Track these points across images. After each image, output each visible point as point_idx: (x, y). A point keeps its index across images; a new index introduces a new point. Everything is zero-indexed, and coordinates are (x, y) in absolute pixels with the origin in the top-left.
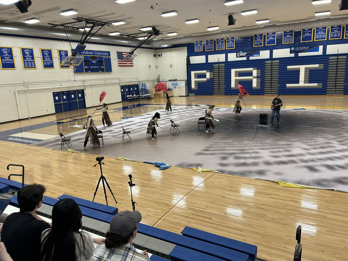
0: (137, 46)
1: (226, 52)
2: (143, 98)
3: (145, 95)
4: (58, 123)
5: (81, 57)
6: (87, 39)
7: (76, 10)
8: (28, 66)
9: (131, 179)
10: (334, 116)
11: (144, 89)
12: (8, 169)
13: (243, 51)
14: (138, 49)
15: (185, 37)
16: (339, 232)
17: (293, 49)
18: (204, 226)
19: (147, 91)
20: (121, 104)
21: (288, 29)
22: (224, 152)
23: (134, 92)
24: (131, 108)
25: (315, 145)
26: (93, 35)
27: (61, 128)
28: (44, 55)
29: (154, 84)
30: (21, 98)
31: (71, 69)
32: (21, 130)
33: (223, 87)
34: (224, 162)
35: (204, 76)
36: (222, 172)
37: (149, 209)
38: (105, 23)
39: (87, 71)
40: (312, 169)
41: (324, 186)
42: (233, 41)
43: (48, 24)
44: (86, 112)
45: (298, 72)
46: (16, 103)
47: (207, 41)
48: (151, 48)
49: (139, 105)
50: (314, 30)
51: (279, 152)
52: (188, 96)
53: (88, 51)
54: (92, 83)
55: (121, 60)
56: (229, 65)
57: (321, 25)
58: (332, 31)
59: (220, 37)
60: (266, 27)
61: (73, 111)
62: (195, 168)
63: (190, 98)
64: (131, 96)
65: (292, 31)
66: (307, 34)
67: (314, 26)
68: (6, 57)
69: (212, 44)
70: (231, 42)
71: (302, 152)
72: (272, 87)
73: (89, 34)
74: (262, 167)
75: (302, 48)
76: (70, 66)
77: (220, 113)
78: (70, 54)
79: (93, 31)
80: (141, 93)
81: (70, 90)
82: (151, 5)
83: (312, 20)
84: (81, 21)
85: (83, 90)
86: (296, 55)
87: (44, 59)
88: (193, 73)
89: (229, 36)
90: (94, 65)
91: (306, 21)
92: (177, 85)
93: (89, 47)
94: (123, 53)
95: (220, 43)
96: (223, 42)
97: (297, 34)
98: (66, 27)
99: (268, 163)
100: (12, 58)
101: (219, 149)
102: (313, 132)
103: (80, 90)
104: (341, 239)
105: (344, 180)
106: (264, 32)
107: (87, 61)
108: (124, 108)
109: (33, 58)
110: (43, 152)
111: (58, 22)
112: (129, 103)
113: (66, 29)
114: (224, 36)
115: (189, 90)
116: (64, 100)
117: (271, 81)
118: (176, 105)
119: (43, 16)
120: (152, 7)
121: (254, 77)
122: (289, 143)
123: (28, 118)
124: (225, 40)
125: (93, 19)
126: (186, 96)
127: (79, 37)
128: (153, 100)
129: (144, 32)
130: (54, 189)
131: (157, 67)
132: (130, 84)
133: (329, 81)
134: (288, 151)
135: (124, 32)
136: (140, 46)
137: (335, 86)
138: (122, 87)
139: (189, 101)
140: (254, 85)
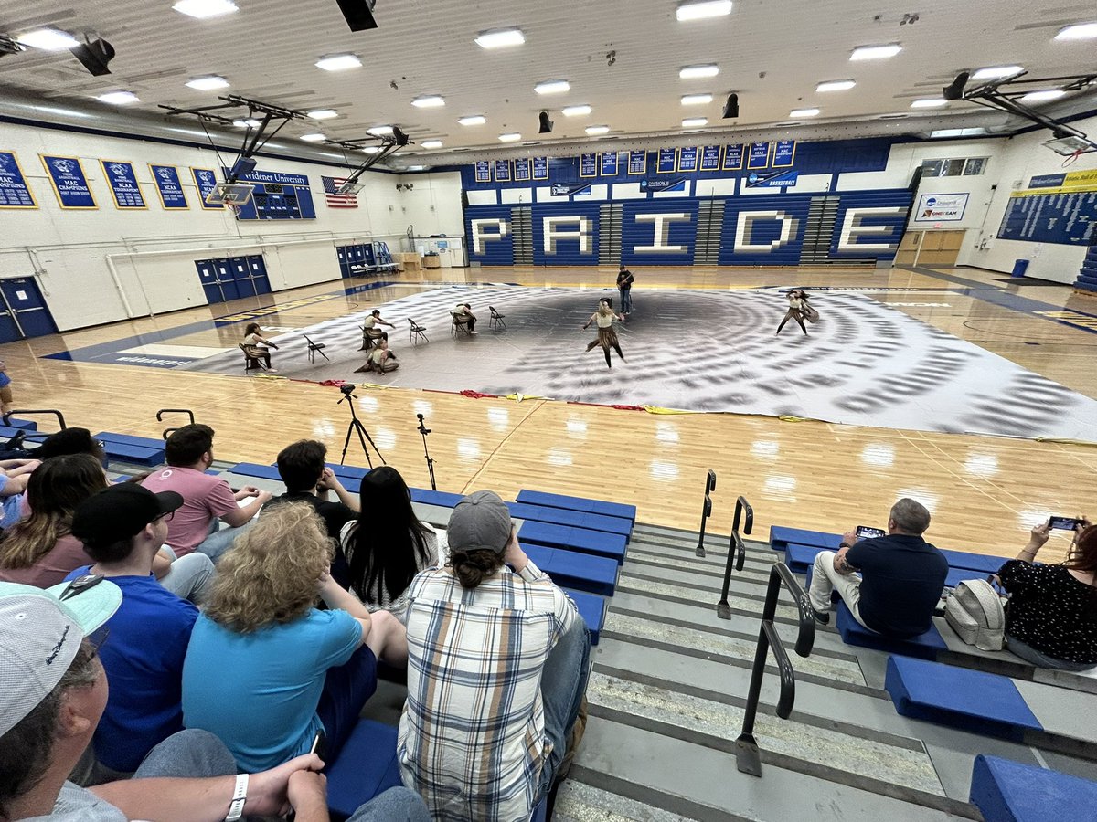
0: (364, 165)
1: (534, 185)
2: (382, 272)
3: (387, 265)
4: (218, 325)
5: (246, 185)
6: (256, 147)
7: (225, 78)
8: (127, 202)
9: (421, 421)
10: (707, 300)
11: (384, 253)
12: (160, 419)
13: (563, 185)
14: (365, 172)
15: (456, 152)
16: (738, 472)
17: (644, 184)
18: (544, 486)
19: (389, 258)
20: (342, 282)
21: (637, 147)
22: (553, 364)
23: (365, 260)
24: (361, 291)
25: (688, 346)
26: (269, 138)
27: (225, 332)
28: (159, 179)
29: (401, 243)
30: (124, 273)
31: (228, 211)
32: (138, 341)
33: (530, 251)
34: (557, 381)
35: (496, 229)
36: (556, 398)
37: (446, 468)
38: (292, 112)
39: (263, 215)
40: (689, 384)
41: (708, 407)
42: (545, 165)
43: (159, 106)
44: (273, 301)
45: (652, 225)
46: (114, 286)
47: (497, 162)
48: (390, 172)
49: (377, 285)
50: (678, 152)
51: (637, 360)
52: (469, 266)
53: (260, 173)
54: (279, 241)
55: (332, 195)
56: (540, 210)
57: (689, 143)
58: (706, 155)
59: (521, 155)
60: (603, 141)
61: (245, 299)
62: (511, 396)
63: (473, 270)
64: (359, 266)
65: (643, 152)
66: (667, 159)
67: (678, 145)
68: (67, 180)
69: (507, 167)
70: (540, 167)
71: (672, 358)
72: (611, 252)
73: (259, 135)
74: (616, 386)
75: (658, 184)
76: (225, 205)
77: (531, 298)
78: (220, 178)
79: (269, 129)
80: (378, 261)
81: (233, 256)
82: (391, 80)
83: (677, 133)
84: (239, 104)
85: (260, 256)
86: (650, 195)
87: (162, 187)
88: (475, 223)
89: (539, 153)
90: (277, 203)
91: (666, 134)
92: (445, 245)
93: (263, 165)
94: (335, 181)
95: (522, 168)
96: (526, 166)
97: (652, 157)
98: (205, 116)
99: (623, 380)
100: (82, 182)
101: (542, 360)
102: (682, 327)
103: (255, 256)
104: (743, 482)
105: (734, 398)
106: (598, 150)
107: (260, 196)
108: (349, 292)
109: (135, 185)
110: (207, 381)
111: (184, 102)
112: (356, 280)
113: (204, 121)
114: (529, 154)
115: (470, 256)
116: (222, 277)
117: (610, 240)
118: (445, 284)
119: (145, 87)
120: (393, 85)
121: (582, 234)
122: (649, 345)
123: (149, 316)
124: (531, 162)
125: (265, 102)
126: (465, 267)
127: (238, 142)
128: (402, 273)
129: (376, 138)
130: (254, 449)
131: (404, 209)
132: (355, 243)
133: (698, 243)
134: (650, 358)
135: (333, 135)
136: (370, 165)
137: (707, 251)
138: (341, 250)
139: (471, 275)
140: (583, 247)
